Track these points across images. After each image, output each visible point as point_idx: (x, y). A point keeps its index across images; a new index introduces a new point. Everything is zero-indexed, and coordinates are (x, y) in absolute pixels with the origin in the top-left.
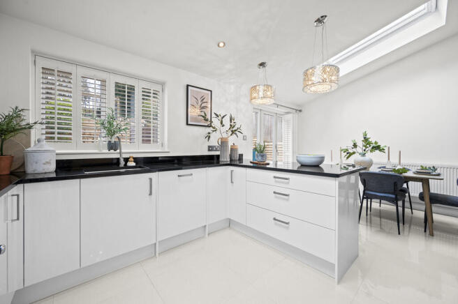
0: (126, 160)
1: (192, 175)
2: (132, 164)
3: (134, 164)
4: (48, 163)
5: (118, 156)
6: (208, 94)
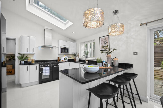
6: (107, 37)
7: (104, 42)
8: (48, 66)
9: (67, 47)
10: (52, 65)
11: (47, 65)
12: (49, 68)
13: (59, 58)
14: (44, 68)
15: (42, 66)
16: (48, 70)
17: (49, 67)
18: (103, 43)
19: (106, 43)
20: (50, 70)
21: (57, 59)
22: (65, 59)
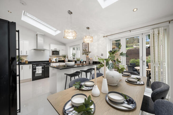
7: (85, 46)
9: (58, 50)
11: (39, 65)
12: (41, 68)
13: (50, 59)
14: (37, 67)
21: (48, 60)
22: (55, 60)
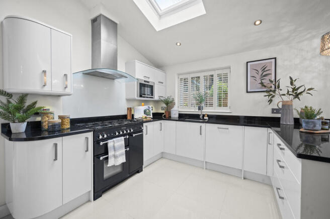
0: (204, 116)
1: (228, 129)
2: (206, 118)
3: (207, 118)
4: (175, 114)
5: (200, 113)
6: (271, 62)
7: (260, 72)
8: (119, 136)
10: (129, 131)
11: (117, 134)
12: (123, 142)
14: (110, 143)
15: (105, 136)
16: (120, 148)
17: (123, 138)
18: (256, 75)
19: (266, 75)
20: (126, 147)
22: (145, 112)
